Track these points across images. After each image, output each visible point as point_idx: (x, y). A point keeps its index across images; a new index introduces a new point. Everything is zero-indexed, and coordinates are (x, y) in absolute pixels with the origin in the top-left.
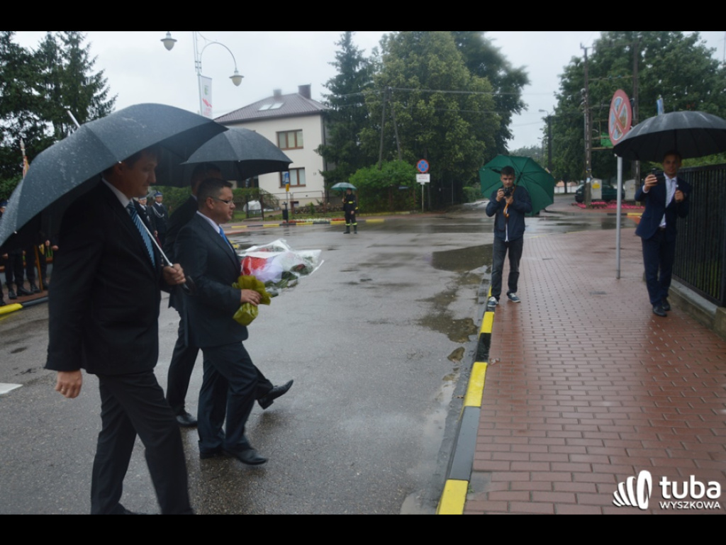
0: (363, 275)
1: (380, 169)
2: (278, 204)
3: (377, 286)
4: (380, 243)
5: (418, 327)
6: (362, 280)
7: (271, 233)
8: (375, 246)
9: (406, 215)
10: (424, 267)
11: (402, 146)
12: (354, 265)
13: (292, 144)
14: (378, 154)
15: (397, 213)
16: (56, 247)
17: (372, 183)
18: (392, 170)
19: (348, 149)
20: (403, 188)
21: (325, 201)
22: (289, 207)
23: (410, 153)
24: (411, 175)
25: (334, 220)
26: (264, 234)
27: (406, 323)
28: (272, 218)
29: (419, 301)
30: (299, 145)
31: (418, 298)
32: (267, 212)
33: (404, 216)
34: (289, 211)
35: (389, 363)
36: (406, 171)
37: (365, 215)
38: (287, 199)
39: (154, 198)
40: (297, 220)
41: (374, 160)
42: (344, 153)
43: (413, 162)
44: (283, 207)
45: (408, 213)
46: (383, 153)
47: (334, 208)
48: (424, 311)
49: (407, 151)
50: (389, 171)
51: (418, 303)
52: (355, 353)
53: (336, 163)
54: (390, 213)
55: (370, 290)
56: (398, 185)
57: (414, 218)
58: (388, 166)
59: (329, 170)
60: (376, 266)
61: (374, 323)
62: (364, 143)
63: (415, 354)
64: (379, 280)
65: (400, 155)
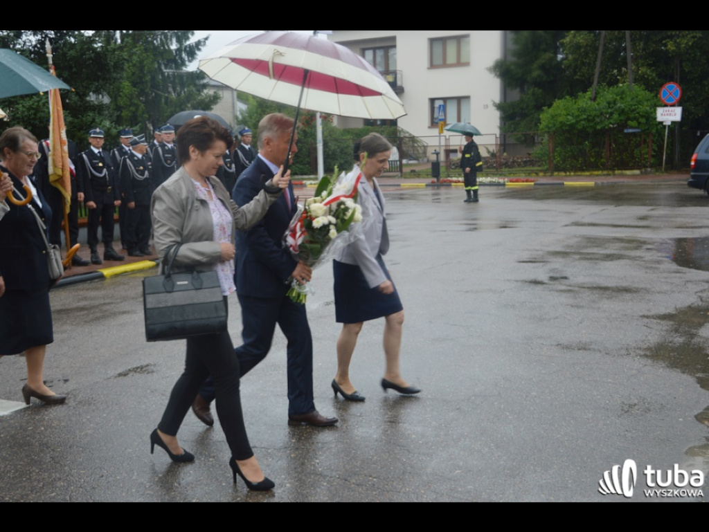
0: (553, 270)
1: (594, 99)
2: (425, 153)
3: (576, 289)
4: (586, 220)
5: (644, 361)
6: (552, 279)
7: (413, 197)
8: (577, 224)
9: (634, 176)
10: (659, 262)
11: (635, 59)
12: (541, 253)
13: (451, 58)
14: (594, 75)
15: (617, 172)
16: (92, 204)
17: (577, 122)
18: (615, 103)
19: (542, 67)
20: (630, 131)
21: (499, 151)
22: (442, 157)
23: (648, 72)
24: (648, 108)
25: (511, 181)
26: (402, 199)
27: (623, 352)
28: (415, 174)
29: (647, 317)
30: (463, 60)
31: (646, 313)
32: (408, 165)
33: (628, 178)
34: (442, 164)
35: (590, 415)
36: (640, 103)
37: (563, 174)
38: (440, 146)
39: (239, 137)
40: (454, 179)
41: (585, 85)
42: (536, 73)
43: (653, 87)
44: (434, 158)
45: (637, 172)
46: (601, 73)
47: (514, 162)
48: (655, 334)
49: (643, 70)
50: (609, 103)
51: (646, 320)
52: (534, 393)
53: (522, 90)
54: (605, 172)
55: (565, 294)
56: (623, 125)
57: (647, 181)
58: (609, 94)
59: (508, 101)
60: (577, 257)
61: (568, 347)
62: (570, 57)
63: (635, 405)
64: (581, 279)
65: (630, 77)
